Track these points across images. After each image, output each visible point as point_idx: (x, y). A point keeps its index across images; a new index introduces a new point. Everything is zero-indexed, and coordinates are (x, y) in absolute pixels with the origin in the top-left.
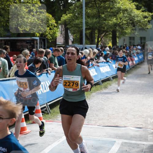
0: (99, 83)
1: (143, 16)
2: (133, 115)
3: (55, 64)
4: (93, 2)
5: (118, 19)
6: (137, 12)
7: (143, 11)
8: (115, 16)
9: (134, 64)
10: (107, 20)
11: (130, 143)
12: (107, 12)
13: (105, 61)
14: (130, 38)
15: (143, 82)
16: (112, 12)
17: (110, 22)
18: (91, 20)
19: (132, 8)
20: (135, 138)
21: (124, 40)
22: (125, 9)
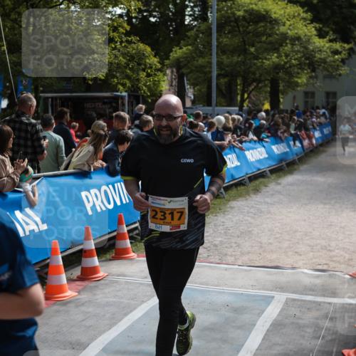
0: (243, 182)
1: (332, 50)
2: (310, 246)
4: (232, 24)
5: (282, 56)
6: (318, 42)
7: (331, 41)
8: (276, 51)
9: (313, 145)
10: (260, 58)
11: (302, 300)
12: (261, 42)
14: (306, 94)
15: (330, 180)
16: (271, 43)
17: (267, 62)
18: (228, 58)
19: (309, 34)
20: (313, 291)
21: (294, 97)
22: (297, 36)
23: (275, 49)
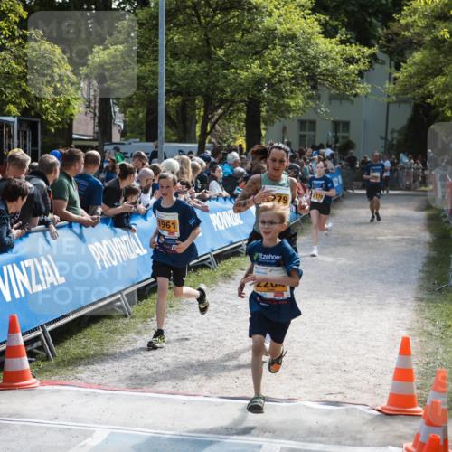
0: (206, 263)
1: (344, 56)
2: (314, 365)
3: (72, 203)
4: (188, 11)
5: (267, 65)
6: (324, 44)
7: (343, 42)
8: (258, 56)
10: (233, 67)
12: (234, 41)
13: (225, 193)
14: (303, 124)
15: (342, 260)
16: (249, 43)
17: (243, 74)
18: (182, 66)
19: (310, 31)
20: (322, 435)
21: (284, 129)
22: (291, 33)
23: (256, 53)
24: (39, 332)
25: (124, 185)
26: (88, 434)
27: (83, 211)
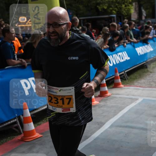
24: (123, 73)
25: (146, 31)
26: (137, 99)
27: (134, 39)
